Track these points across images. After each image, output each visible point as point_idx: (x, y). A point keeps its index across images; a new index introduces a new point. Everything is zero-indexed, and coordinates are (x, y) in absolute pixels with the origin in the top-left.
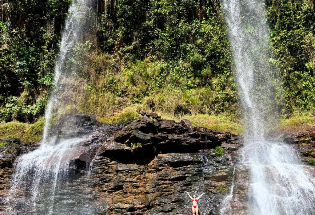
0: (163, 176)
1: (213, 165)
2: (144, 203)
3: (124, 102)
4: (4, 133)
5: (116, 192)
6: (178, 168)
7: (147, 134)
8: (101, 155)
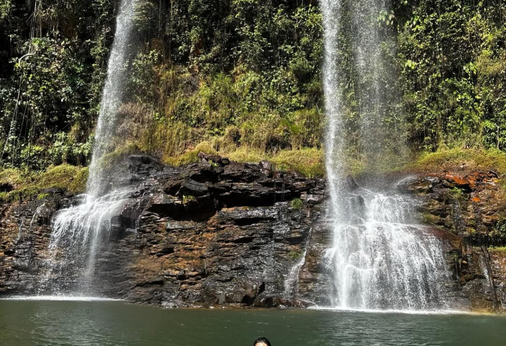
0: (224, 237)
1: (288, 223)
2: (198, 270)
3: (199, 135)
4: (49, 181)
5: (166, 256)
6: (244, 227)
7: (203, 184)
8: (149, 210)
